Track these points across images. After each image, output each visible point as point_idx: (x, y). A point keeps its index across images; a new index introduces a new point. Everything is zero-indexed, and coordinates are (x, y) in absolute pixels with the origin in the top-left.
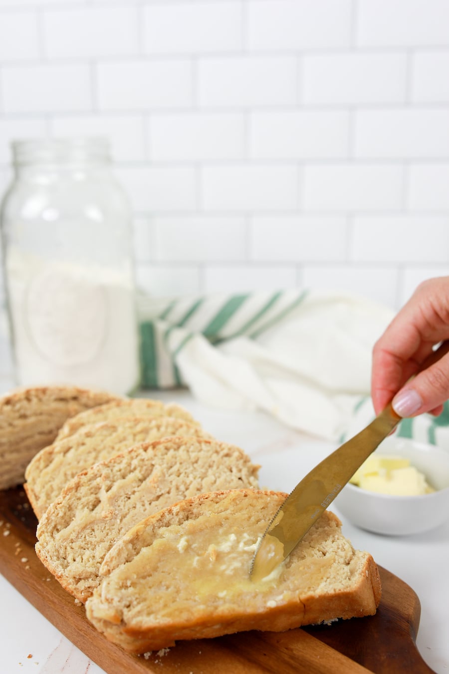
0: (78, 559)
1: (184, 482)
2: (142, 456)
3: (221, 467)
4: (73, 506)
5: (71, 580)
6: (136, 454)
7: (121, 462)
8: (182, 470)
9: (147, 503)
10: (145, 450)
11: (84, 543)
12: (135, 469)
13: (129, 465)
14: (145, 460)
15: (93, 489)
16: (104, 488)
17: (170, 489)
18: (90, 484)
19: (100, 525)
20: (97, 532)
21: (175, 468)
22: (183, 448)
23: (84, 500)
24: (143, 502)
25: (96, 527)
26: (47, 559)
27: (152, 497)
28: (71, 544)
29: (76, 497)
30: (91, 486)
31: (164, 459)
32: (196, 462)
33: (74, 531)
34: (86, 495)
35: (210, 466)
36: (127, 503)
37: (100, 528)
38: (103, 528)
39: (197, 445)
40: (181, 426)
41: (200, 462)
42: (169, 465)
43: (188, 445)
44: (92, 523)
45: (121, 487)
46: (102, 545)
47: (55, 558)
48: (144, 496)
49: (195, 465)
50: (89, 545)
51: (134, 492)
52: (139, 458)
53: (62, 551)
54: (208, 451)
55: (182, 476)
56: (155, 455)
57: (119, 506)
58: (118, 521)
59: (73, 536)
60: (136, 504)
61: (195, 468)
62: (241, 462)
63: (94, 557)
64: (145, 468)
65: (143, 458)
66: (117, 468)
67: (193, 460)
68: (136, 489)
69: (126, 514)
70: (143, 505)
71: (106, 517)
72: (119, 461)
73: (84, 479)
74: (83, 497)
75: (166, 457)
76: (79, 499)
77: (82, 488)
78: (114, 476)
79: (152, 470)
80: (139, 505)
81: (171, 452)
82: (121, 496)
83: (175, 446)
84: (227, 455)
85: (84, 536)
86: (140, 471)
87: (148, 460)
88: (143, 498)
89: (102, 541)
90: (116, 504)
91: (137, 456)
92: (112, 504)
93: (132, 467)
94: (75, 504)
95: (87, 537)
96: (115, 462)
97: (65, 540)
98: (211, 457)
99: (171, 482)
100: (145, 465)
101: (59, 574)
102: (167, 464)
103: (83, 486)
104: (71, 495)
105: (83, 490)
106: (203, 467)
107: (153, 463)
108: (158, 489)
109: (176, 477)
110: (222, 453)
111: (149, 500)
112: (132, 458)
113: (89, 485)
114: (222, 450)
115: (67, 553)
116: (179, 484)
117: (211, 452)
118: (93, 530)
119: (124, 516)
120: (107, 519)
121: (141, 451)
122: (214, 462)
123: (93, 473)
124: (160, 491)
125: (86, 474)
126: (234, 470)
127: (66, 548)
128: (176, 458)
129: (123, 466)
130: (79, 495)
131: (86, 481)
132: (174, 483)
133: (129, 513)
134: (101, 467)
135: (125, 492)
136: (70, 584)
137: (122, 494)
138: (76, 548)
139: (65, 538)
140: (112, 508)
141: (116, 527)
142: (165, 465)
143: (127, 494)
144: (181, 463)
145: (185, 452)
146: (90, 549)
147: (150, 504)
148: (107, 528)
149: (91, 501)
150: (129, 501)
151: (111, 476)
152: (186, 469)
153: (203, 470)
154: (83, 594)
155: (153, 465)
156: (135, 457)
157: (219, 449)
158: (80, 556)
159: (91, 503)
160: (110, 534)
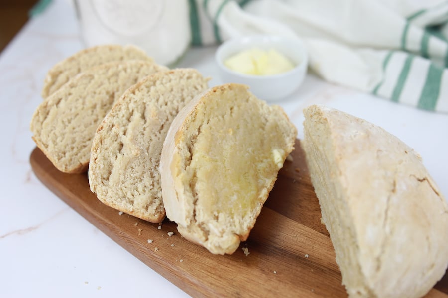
0: (136, 193)
1: (173, 109)
2: (134, 99)
3: (190, 88)
4: (106, 157)
5: (143, 210)
6: (129, 99)
7: (120, 108)
8: (166, 100)
9: (158, 133)
10: (134, 93)
11: (132, 180)
12: (133, 111)
13: (128, 108)
14: (138, 101)
15: (113, 138)
16: (121, 133)
17: (167, 117)
18: (109, 134)
19: (135, 162)
20: (136, 168)
21: (161, 100)
22: (158, 83)
23: (111, 148)
24: (154, 133)
25: (133, 165)
26: (114, 203)
27: (159, 127)
28: (124, 185)
29: (104, 148)
30: (111, 136)
31: (150, 96)
32: (172, 90)
33: (120, 174)
34: (110, 145)
35: (182, 90)
36: (144, 138)
37: (136, 164)
38: (139, 164)
39: (166, 77)
40: (142, 65)
41: (175, 90)
42: (156, 99)
43: (160, 79)
44: (129, 163)
45: (134, 128)
46: (145, 176)
47: (119, 199)
48: (153, 129)
49: (173, 93)
50: (136, 180)
51: (144, 129)
52: (133, 101)
53: (120, 193)
54: (176, 80)
55: (169, 104)
56: (143, 95)
57: (140, 143)
58: (146, 153)
59: (122, 178)
60: (151, 137)
61: (174, 95)
62: (199, 80)
63: (145, 186)
64: (139, 107)
65: (135, 100)
66: (121, 115)
67: (170, 90)
68: (145, 126)
69: (149, 147)
70: (156, 136)
71: (137, 154)
72: (118, 109)
73: (103, 132)
74: (109, 146)
75: (150, 93)
76: (106, 149)
77: (105, 140)
78: (122, 121)
79: (145, 108)
80: (153, 137)
81: (153, 89)
82: (138, 135)
83: (152, 83)
84: (189, 78)
85: (129, 175)
86: (138, 111)
87: (139, 101)
88: (153, 130)
89: (144, 173)
90: (138, 142)
91: (130, 100)
92: (135, 144)
93: (131, 110)
94: (106, 154)
95: (132, 175)
96: (116, 111)
97: (118, 184)
98: (179, 82)
99: (165, 112)
100: (139, 105)
101: (131, 210)
102: (154, 98)
103: (105, 138)
104: (100, 148)
105: (107, 141)
106: (178, 92)
107: (145, 101)
108: (160, 120)
109: (166, 107)
110: (185, 77)
111: (158, 130)
112: (128, 104)
113: (109, 136)
114: (184, 75)
115: (125, 192)
116: (171, 111)
117: (178, 80)
118: (132, 168)
119: (148, 149)
120: (138, 156)
121: (132, 95)
122: (183, 86)
123: (107, 126)
124: (162, 121)
125: (102, 128)
126: (199, 87)
127: (121, 189)
128: (157, 92)
129: (124, 111)
130: (105, 146)
131: (106, 134)
132: (168, 112)
133: (149, 145)
134: (110, 118)
135: (138, 131)
136: (144, 213)
137: (138, 133)
138: (130, 186)
139: (117, 182)
140: (137, 146)
141: (147, 159)
142: (154, 101)
143: (141, 132)
144: (163, 95)
145: (162, 86)
146: (138, 182)
147: (160, 133)
148: (141, 163)
149: (116, 147)
150: (145, 136)
151: (121, 122)
152: (168, 98)
153: (180, 95)
154: (156, 216)
155: (144, 103)
156: (129, 102)
157: (181, 75)
158: (135, 190)
159: (117, 149)
160: (146, 166)
